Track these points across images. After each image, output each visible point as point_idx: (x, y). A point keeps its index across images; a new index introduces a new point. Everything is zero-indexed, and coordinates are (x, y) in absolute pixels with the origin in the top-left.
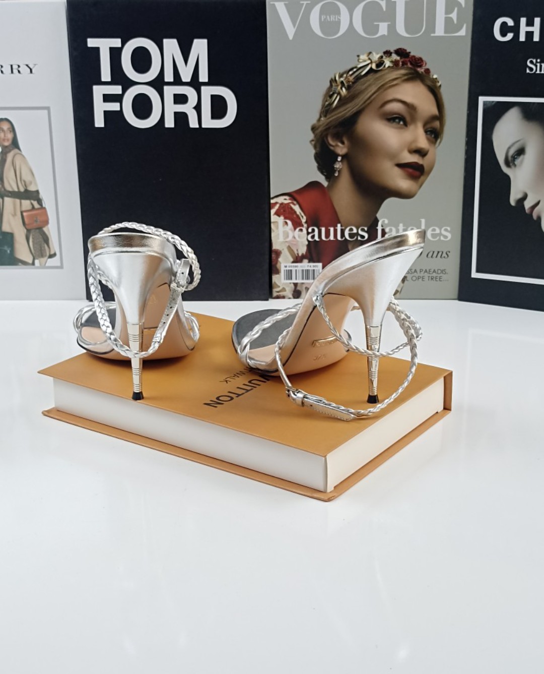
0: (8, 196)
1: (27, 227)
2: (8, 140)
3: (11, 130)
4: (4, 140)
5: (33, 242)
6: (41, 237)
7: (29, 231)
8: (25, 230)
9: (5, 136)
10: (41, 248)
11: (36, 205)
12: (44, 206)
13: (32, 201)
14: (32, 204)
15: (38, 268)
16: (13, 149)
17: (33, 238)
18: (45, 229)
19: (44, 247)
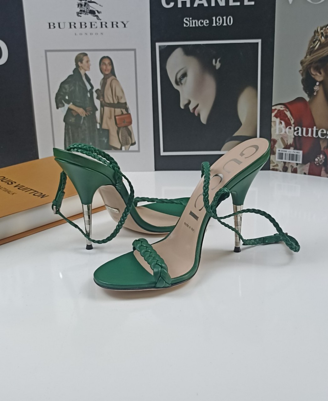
0: (107, 106)
1: (118, 126)
2: (108, 70)
3: (110, 64)
4: (106, 70)
5: (121, 135)
6: (126, 132)
7: (119, 128)
8: (117, 128)
9: (106, 68)
10: (126, 139)
11: (125, 112)
12: (129, 112)
13: (122, 109)
14: (122, 111)
15: (124, 151)
16: (111, 76)
17: (121, 133)
18: (129, 127)
19: (128, 139)
